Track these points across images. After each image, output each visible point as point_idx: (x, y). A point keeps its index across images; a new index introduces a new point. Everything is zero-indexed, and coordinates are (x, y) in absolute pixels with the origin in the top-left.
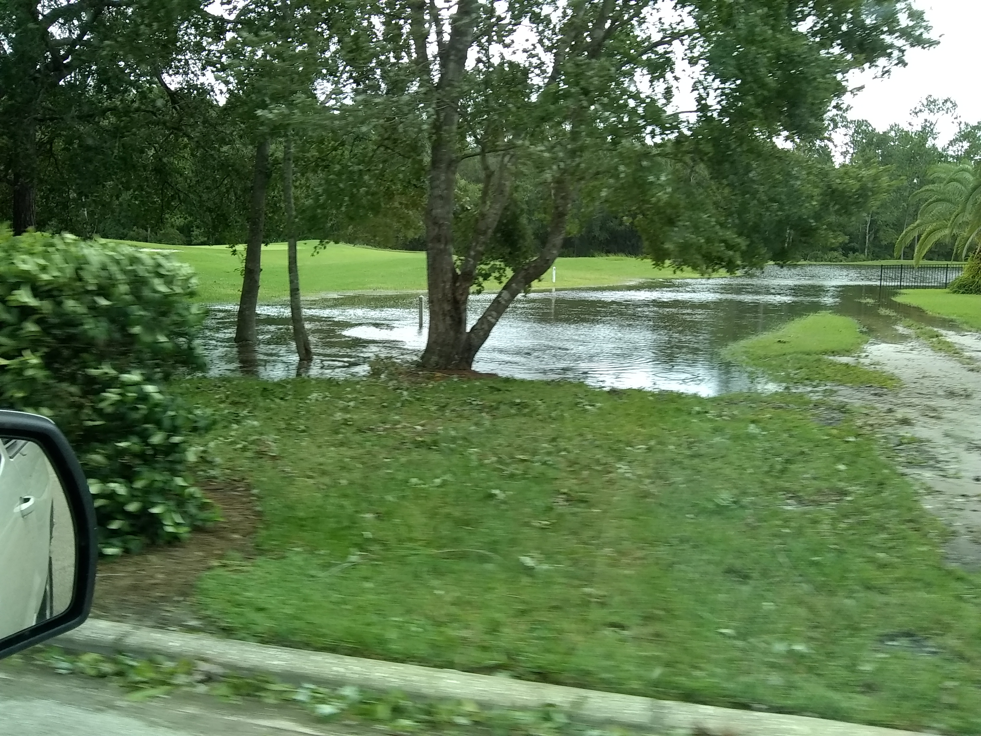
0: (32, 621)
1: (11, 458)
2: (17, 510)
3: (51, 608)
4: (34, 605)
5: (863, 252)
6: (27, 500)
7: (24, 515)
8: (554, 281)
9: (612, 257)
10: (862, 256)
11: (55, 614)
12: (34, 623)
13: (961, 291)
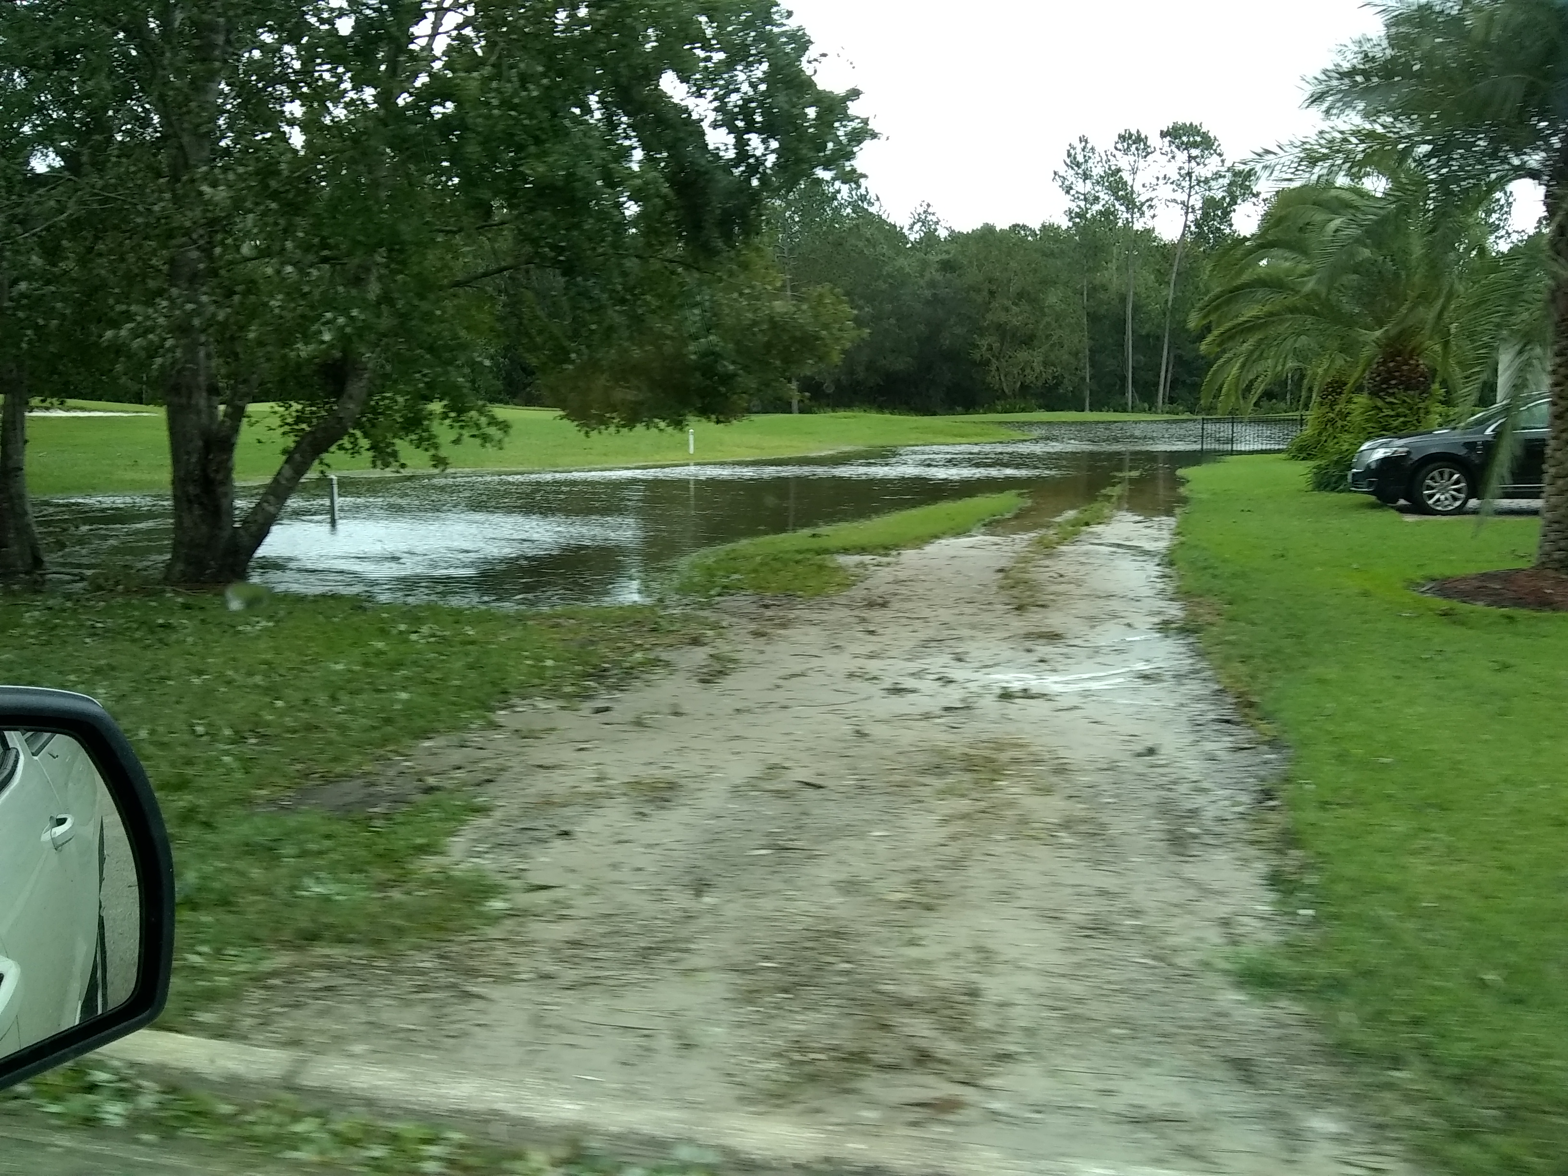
0: (73, 1018)
1: (33, 754)
2: (46, 837)
3: (104, 996)
4: (77, 989)
5: (1284, 399)
6: (61, 822)
7: (58, 845)
8: (692, 451)
9: (841, 414)
10: (1282, 405)
11: (111, 1006)
12: (77, 1022)
13: (1302, 456)
